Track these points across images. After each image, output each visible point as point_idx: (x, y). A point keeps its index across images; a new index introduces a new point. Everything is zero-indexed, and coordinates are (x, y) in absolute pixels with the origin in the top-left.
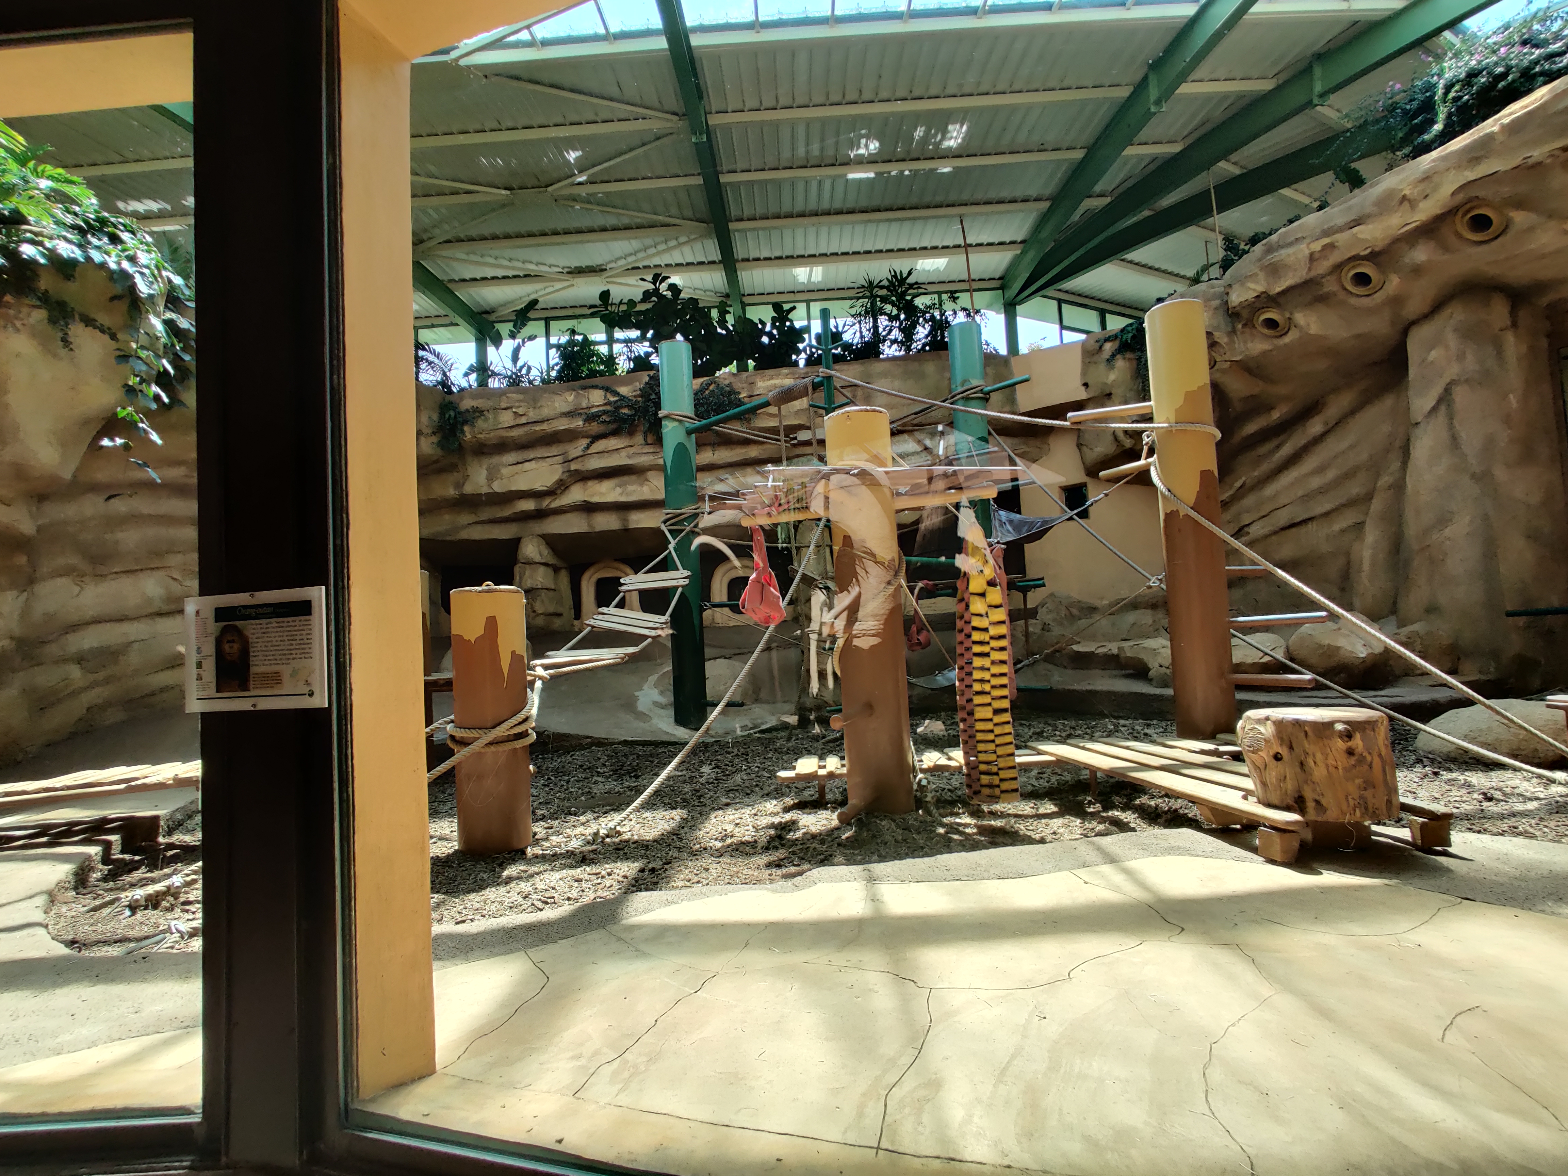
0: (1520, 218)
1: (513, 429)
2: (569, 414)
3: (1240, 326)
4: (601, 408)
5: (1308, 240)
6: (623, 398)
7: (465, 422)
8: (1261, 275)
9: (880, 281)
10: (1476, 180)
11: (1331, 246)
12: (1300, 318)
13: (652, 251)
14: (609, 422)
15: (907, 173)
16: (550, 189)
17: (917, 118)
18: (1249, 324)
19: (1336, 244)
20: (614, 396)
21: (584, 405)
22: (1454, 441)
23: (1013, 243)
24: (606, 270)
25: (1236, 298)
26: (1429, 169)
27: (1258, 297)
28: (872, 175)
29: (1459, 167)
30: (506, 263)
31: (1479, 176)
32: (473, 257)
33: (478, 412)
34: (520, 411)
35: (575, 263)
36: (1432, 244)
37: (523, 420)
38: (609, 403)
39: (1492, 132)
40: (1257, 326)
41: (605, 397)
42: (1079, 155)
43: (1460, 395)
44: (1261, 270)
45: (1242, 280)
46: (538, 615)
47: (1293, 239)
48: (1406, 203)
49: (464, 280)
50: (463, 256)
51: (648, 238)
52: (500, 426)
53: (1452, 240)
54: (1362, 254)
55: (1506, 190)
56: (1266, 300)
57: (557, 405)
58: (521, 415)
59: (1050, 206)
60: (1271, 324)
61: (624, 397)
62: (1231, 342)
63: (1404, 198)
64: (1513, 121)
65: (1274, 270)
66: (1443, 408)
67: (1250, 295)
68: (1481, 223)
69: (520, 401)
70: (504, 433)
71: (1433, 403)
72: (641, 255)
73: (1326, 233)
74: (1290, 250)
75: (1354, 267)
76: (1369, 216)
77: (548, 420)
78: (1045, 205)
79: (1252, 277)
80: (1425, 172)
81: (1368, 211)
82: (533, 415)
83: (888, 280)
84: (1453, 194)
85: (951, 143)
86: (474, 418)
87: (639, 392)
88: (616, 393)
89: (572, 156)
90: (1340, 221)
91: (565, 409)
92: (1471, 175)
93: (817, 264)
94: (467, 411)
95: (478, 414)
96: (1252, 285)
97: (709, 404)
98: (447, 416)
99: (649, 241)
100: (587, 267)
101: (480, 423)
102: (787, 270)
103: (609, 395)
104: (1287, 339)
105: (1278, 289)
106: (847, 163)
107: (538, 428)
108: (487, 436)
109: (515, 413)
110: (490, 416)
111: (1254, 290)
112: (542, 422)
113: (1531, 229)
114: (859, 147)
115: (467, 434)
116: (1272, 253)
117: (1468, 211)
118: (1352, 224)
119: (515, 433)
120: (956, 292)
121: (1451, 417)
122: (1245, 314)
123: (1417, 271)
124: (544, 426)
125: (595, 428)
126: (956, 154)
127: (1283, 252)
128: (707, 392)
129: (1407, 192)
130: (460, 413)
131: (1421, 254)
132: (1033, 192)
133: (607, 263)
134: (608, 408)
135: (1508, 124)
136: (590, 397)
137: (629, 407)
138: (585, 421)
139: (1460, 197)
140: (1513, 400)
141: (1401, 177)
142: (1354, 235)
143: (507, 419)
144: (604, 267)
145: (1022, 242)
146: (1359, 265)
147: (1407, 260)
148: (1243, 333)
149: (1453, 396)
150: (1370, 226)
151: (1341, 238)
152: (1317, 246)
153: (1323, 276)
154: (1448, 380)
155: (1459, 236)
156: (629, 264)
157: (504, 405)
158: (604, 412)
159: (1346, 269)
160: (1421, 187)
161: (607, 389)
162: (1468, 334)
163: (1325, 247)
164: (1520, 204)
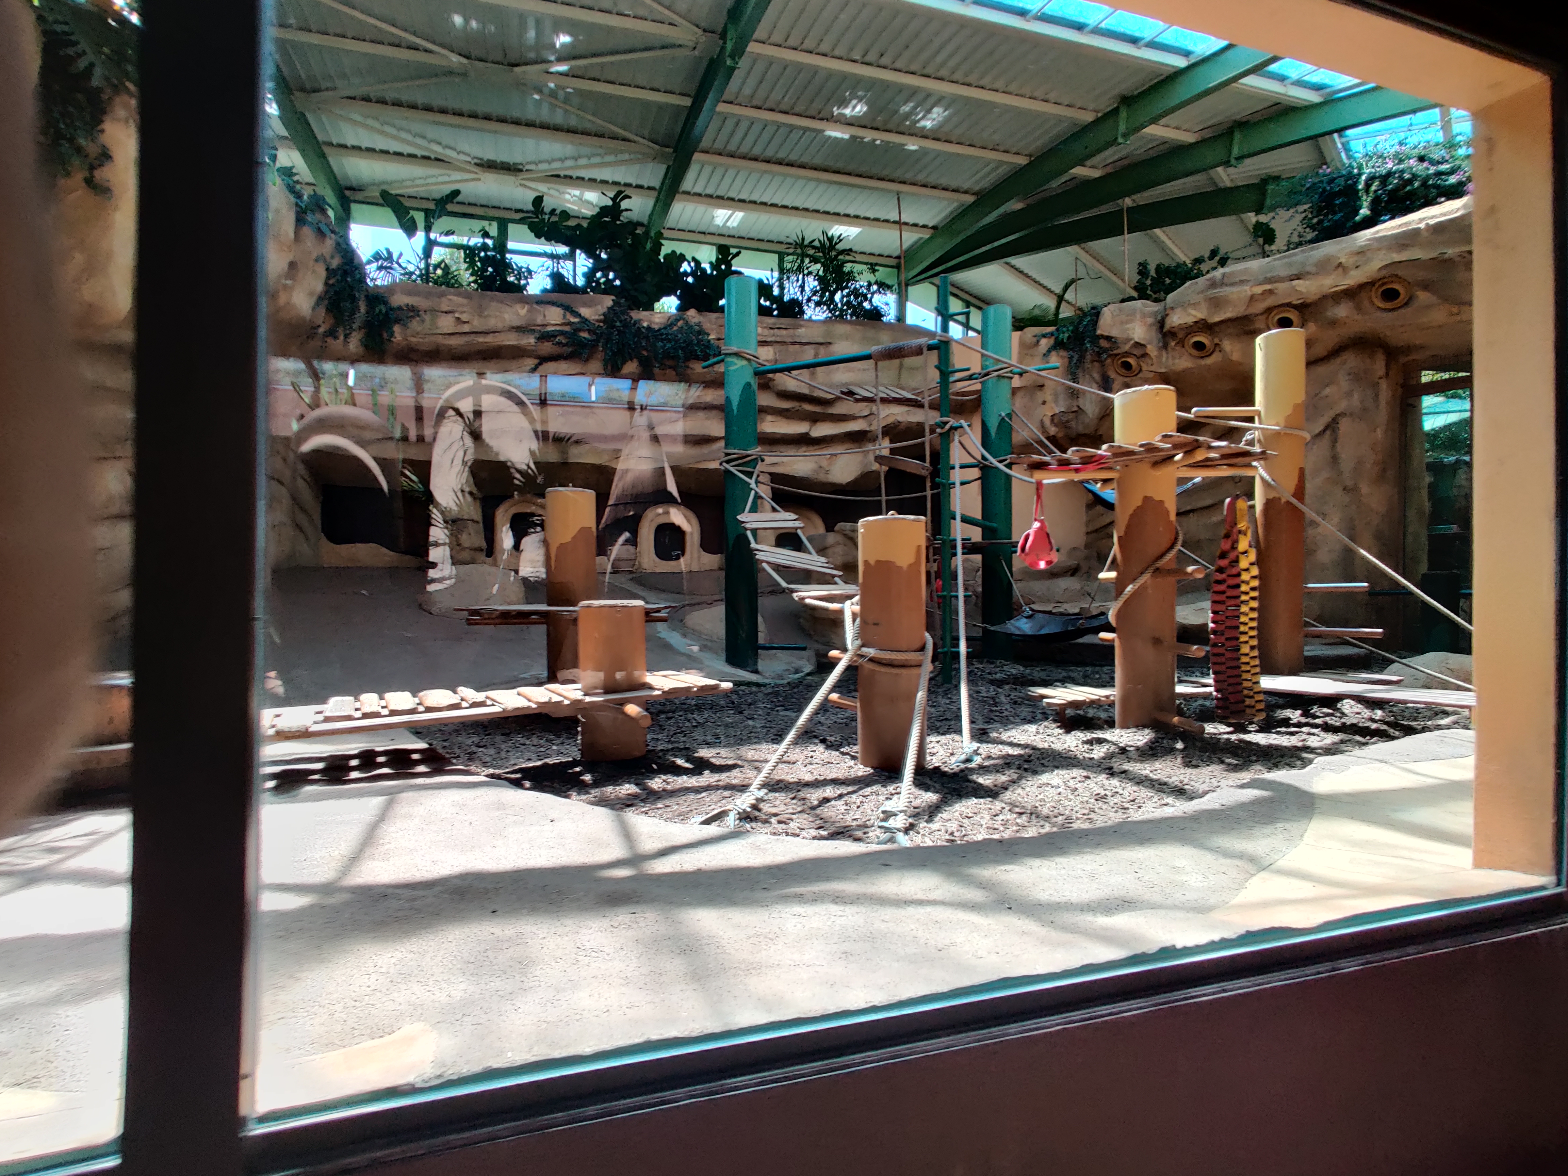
0: (1423, 297)
1: (452, 337)
2: (520, 329)
3: (1173, 344)
4: (558, 328)
5: (1251, 284)
6: (584, 320)
7: (398, 321)
8: (1204, 306)
9: (813, 241)
10: (1400, 262)
11: (1271, 292)
12: (1227, 345)
13: (583, 161)
14: (564, 345)
15: (878, 142)
16: (516, 69)
17: (913, 92)
18: (1181, 343)
19: (1276, 291)
20: (575, 317)
21: (539, 320)
22: (1335, 459)
23: (924, 226)
24: (521, 170)
25: (1176, 319)
26: (1366, 245)
27: (1196, 322)
28: (846, 136)
29: (1390, 248)
30: (410, 137)
31: (1404, 259)
32: (370, 122)
33: (413, 311)
34: (464, 317)
35: (489, 155)
36: (1351, 304)
37: (466, 328)
38: (569, 324)
39: (1419, 228)
40: (1186, 344)
41: (564, 316)
42: (1023, 161)
43: (1345, 425)
44: (1205, 300)
45: (1184, 305)
46: (464, 549)
47: (1237, 279)
48: (1340, 269)
49: (344, 146)
50: (357, 117)
51: (588, 145)
52: (439, 331)
53: (1366, 303)
54: (1295, 302)
55: (1421, 275)
56: (1204, 326)
57: (506, 316)
58: (465, 322)
59: (974, 203)
60: (1199, 346)
61: (586, 320)
62: (1159, 357)
63: (1340, 264)
64: (1436, 224)
65: (1216, 303)
66: (1328, 432)
67: (1190, 320)
68: (1390, 295)
69: (462, 305)
70: (440, 340)
71: (1321, 428)
72: (569, 163)
73: (1270, 281)
74: (1234, 289)
75: (1282, 312)
76: (1308, 273)
77: (494, 332)
78: (970, 199)
79: (1195, 305)
80: (1361, 247)
81: (1308, 269)
82: (477, 324)
83: (820, 241)
84: (1380, 269)
85: (928, 124)
86: (407, 318)
87: (602, 317)
88: (577, 314)
89: (564, 39)
90: (1284, 273)
91: (517, 323)
92: (1397, 257)
93: (741, 210)
94: (400, 308)
95: (411, 314)
96: (1193, 312)
97: (677, 341)
98: (377, 310)
99: (585, 150)
100: (502, 163)
101: (415, 325)
102: (710, 209)
103: (568, 315)
104: (1209, 361)
105: (1217, 319)
106: (830, 119)
107: (481, 339)
108: (421, 340)
109: (458, 319)
110: (427, 317)
111: (1195, 316)
112: (486, 333)
113: (1429, 307)
114: (846, 107)
115: (396, 335)
116: (1216, 288)
117: (1383, 284)
118: (1292, 278)
119: (454, 342)
120: (876, 264)
121: (1334, 441)
122: (1181, 335)
123: (1333, 323)
124: (489, 339)
125: (547, 348)
126: (924, 135)
127: (1228, 290)
128: (675, 328)
129: (1343, 260)
130: (392, 309)
131: (1342, 311)
132: (966, 186)
133: (528, 163)
134: (567, 329)
135: (1433, 225)
136: (547, 313)
137: (589, 331)
138: (538, 339)
139: (1384, 273)
140: (1379, 433)
141: (1339, 247)
142: (1294, 287)
143: (446, 324)
144: (521, 167)
145: (934, 228)
146: (1289, 311)
147: (1329, 314)
148: (1173, 349)
149: (1339, 426)
150: (1307, 282)
151: (1281, 287)
152: (1258, 290)
153: (1257, 315)
154: (1338, 412)
155: (1372, 303)
156: (553, 170)
157: (445, 308)
158: (562, 333)
159: (1275, 312)
160: (1356, 258)
161: (568, 308)
162: (1357, 377)
163: (1264, 292)
164: (1426, 286)
